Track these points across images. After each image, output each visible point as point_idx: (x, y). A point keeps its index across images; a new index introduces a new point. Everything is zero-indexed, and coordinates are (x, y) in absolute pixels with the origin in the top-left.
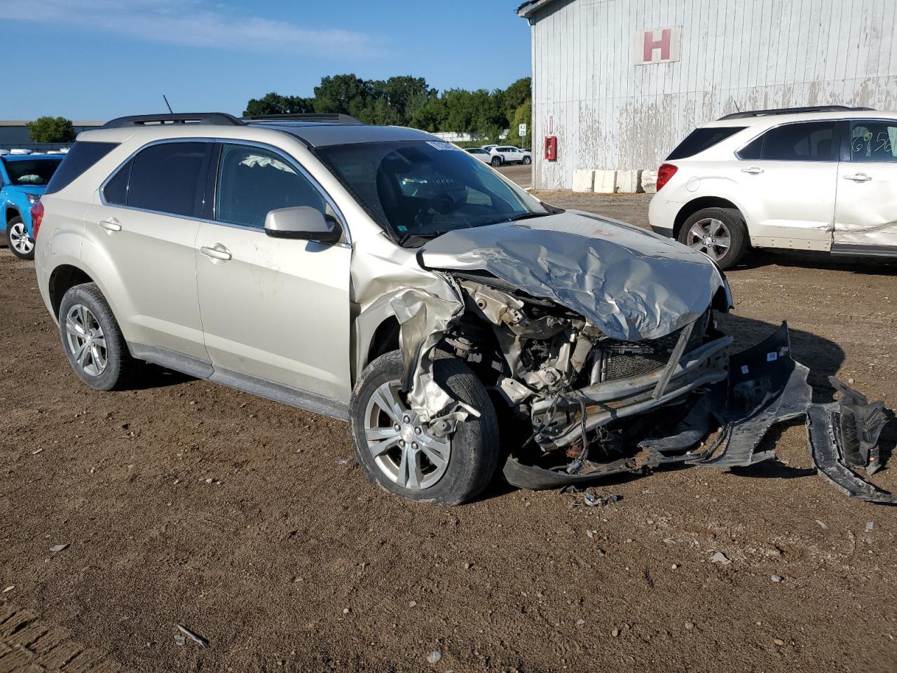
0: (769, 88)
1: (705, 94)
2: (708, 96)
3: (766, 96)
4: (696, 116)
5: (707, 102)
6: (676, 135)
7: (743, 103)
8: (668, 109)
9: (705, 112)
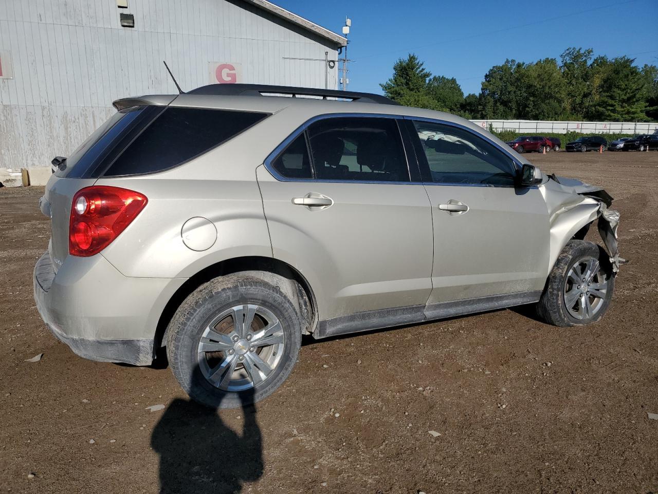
0: (94, 108)
1: (43, 108)
2: (46, 110)
3: (93, 114)
4: (38, 126)
5: (45, 113)
6: (21, 139)
7: (77, 118)
8: (9, 117)
9: (45, 123)
